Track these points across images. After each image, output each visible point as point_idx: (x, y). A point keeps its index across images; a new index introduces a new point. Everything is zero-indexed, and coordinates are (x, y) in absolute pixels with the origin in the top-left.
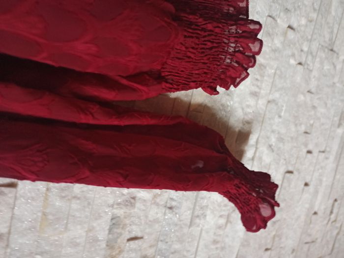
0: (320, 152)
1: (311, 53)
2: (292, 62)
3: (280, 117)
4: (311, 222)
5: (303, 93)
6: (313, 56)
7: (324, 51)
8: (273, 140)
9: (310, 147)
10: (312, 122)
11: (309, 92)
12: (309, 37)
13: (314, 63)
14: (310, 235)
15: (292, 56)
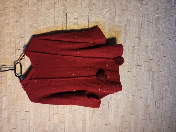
0: (144, 89)
1: (132, 68)
2: (126, 72)
3: (126, 83)
4: (147, 107)
5: (132, 77)
6: (132, 69)
7: (135, 67)
8: (126, 89)
9: (140, 88)
10: (138, 82)
11: (134, 76)
12: (130, 65)
13: (133, 70)
14: (149, 111)
15: (125, 71)
